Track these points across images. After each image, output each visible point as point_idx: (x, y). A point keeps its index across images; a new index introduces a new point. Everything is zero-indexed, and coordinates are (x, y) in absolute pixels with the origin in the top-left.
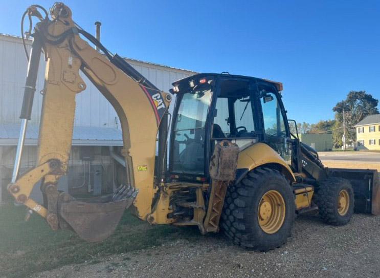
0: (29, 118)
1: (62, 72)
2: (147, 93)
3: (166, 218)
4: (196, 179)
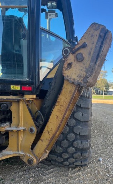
4: (10, 87)
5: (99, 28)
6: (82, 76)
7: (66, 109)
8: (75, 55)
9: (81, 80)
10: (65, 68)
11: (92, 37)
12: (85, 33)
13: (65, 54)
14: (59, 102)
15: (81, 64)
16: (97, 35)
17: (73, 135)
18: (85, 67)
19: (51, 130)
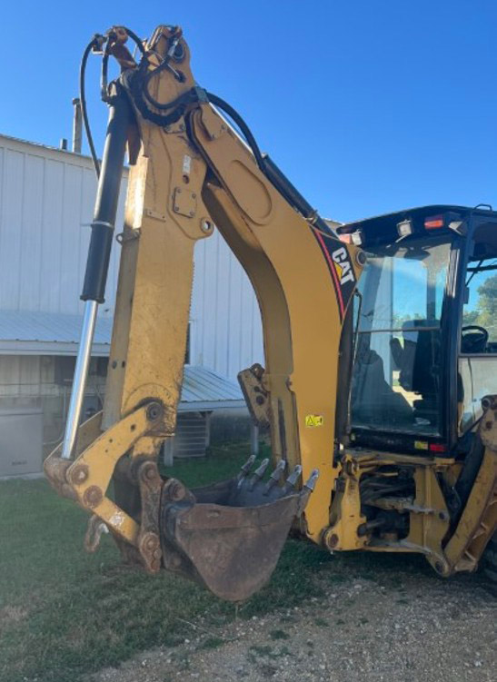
0: (101, 300)
1: (172, 192)
2: (324, 246)
3: (356, 535)
4: (413, 444)
10: (483, 430)
19: (471, 521)
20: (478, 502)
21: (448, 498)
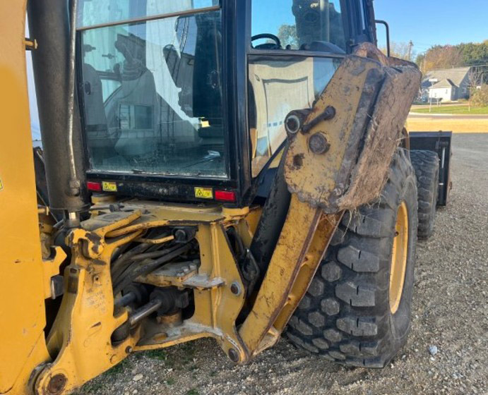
4: (194, 192)
5: (365, 70)
6: (327, 188)
7: (298, 257)
8: (309, 136)
9: (325, 199)
10: (289, 166)
11: (346, 91)
12: (329, 83)
13: (290, 128)
14: (284, 238)
15: (324, 160)
16: (358, 88)
17: (334, 303)
18: (332, 168)
19: (272, 297)
20: (282, 271)
21: (242, 263)
